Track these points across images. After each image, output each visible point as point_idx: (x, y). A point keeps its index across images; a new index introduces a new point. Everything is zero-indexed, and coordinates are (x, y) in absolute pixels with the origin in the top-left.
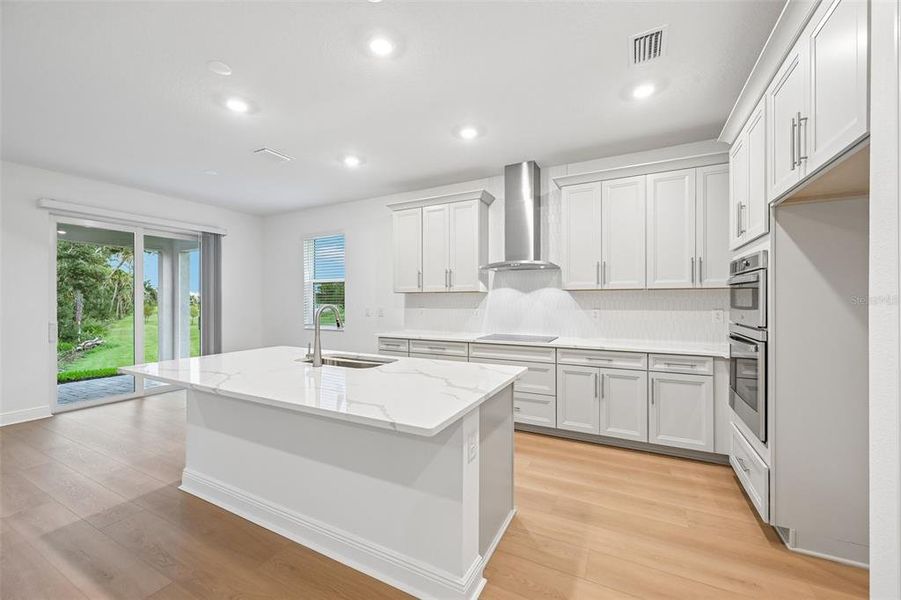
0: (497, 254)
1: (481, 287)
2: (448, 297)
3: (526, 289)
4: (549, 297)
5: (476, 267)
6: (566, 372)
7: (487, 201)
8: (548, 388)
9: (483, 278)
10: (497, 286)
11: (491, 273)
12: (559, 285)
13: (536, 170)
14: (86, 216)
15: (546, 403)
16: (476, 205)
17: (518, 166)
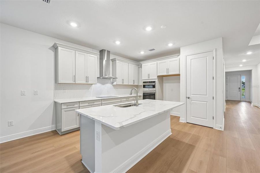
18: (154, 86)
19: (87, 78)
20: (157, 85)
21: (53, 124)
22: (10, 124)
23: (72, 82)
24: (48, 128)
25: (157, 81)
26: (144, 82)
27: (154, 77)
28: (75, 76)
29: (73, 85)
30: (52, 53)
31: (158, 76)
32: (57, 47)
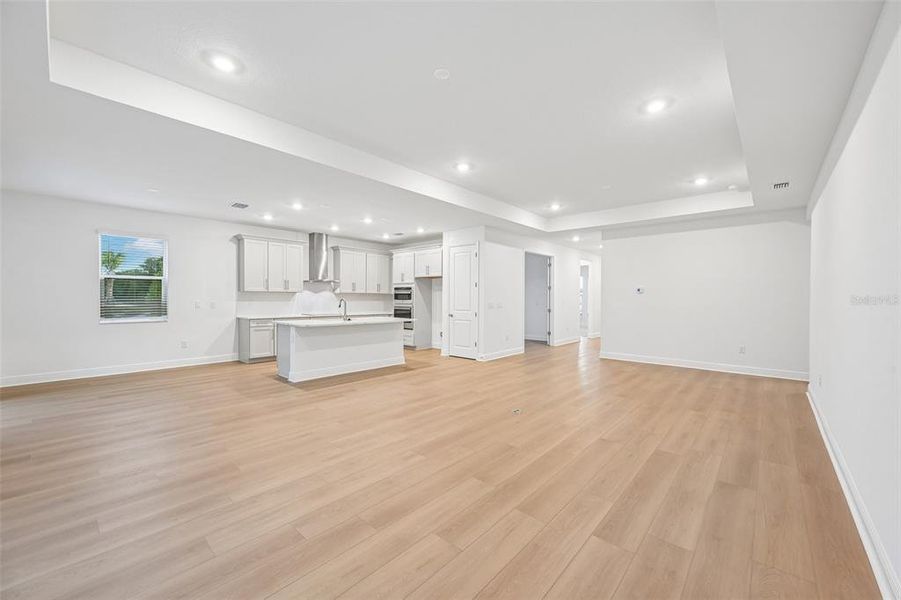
3: (316, 292)
4: (327, 295)
17: (321, 235)
18: (409, 296)
19: (286, 283)
20: (416, 293)
21: (234, 351)
22: (184, 345)
23: (262, 289)
24: (230, 356)
25: (413, 286)
26: (396, 289)
27: (409, 281)
28: (267, 281)
29: (266, 295)
30: (234, 247)
31: (416, 279)
32: (243, 239)
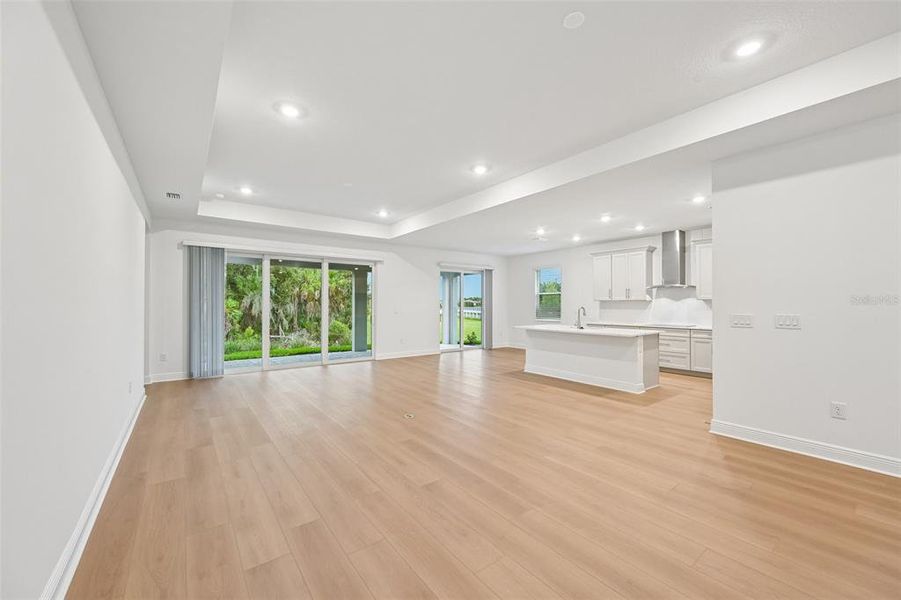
0: (658, 280)
1: (648, 298)
2: (628, 303)
3: (677, 299)
4: (690, 303)
5: (645, 288)
6: (697, 342)
7: (651, 250)
8: (686, 350)
9: (649, 292)
10: (658, 297)
11: (654, 290)
12: (695, 297)
13: (682, 233)
14: (447, 268)
15: (684, 357)
16: (644, 253)
17: (673, 232)
19: (628, 292)
28: (611, 291)
